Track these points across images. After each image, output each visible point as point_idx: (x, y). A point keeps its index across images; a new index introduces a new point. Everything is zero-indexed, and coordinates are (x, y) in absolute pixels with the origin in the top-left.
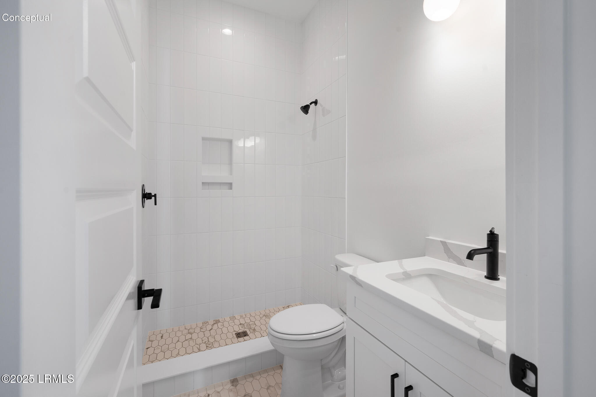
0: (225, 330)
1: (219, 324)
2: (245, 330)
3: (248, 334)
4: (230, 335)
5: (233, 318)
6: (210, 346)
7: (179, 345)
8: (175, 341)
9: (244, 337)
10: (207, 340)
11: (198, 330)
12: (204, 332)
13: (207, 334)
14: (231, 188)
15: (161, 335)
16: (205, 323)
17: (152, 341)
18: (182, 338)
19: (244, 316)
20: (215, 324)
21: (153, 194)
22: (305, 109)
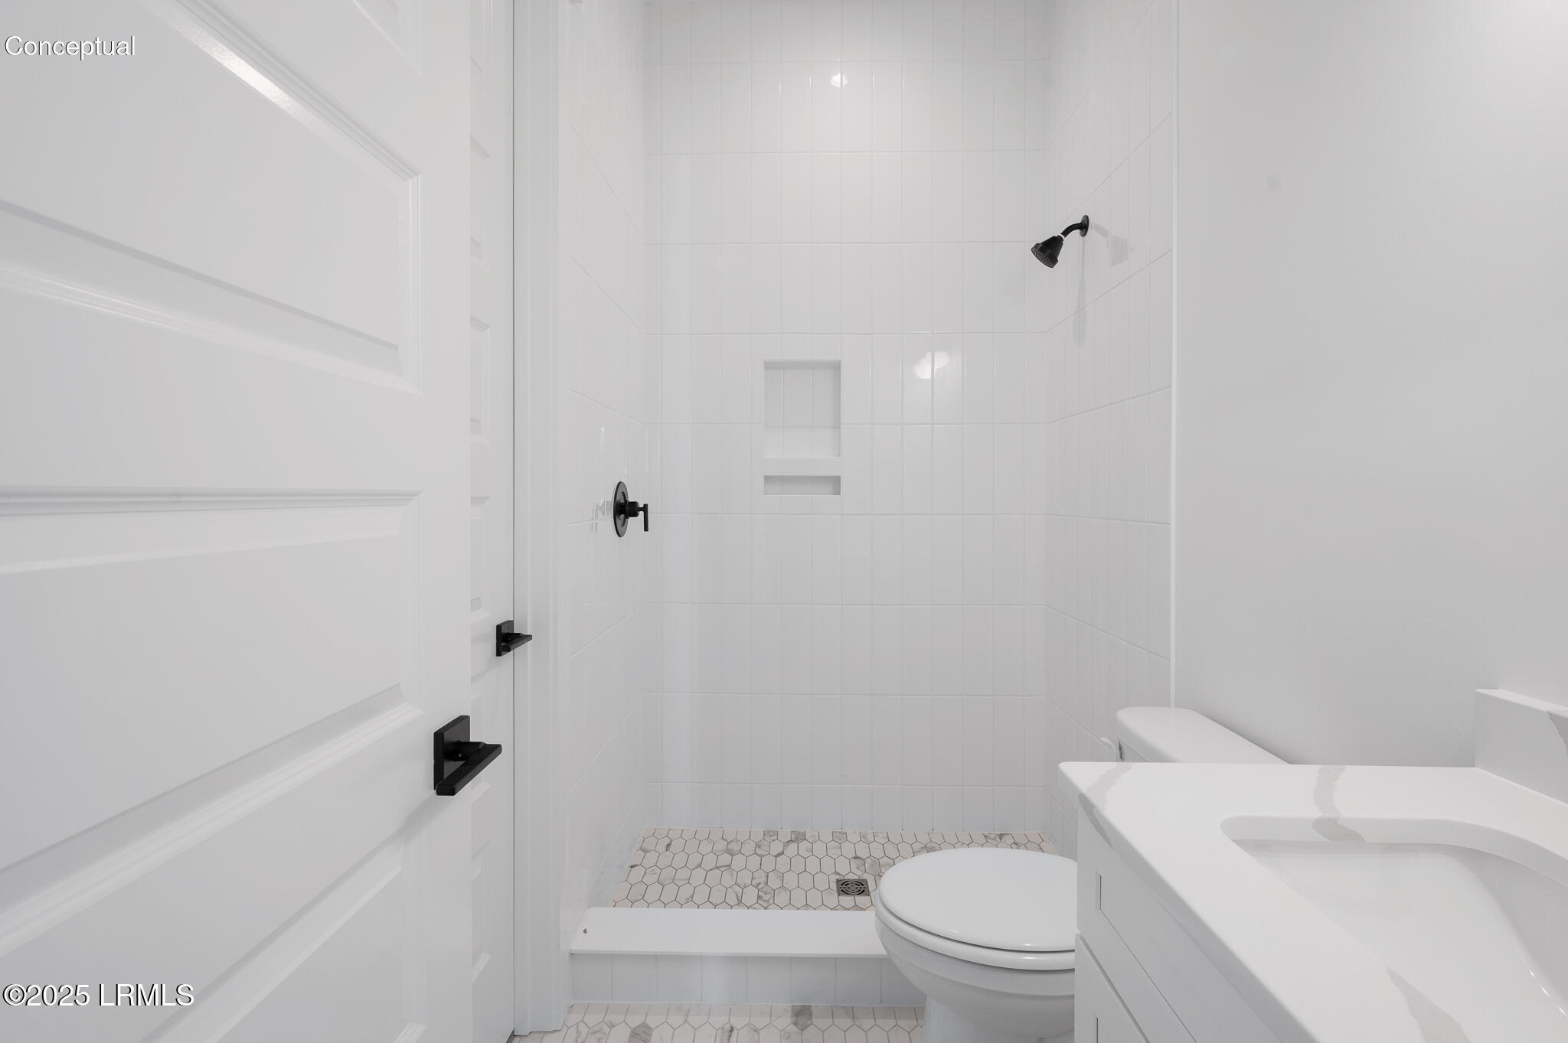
0: (813, 865)
1: (804, 845)
2: (865, 876)
3: (871, 889)
4: (822, 882)
5: (840, 836)
6: (766, 897)
7: (699, 874)
8: (691, 864)
9: (857, 897)
10: (762, 880)
11: (748, 849)
12: (761, 856)
13: (769, 863)
14: (837, 491)
15: (667, 841)
16: (771, 834)
17: (646, 851)
18: (710, 861)
19: (870, 837)
20: (794, 842)
21: (641, 505)
22: (1049, 251)
